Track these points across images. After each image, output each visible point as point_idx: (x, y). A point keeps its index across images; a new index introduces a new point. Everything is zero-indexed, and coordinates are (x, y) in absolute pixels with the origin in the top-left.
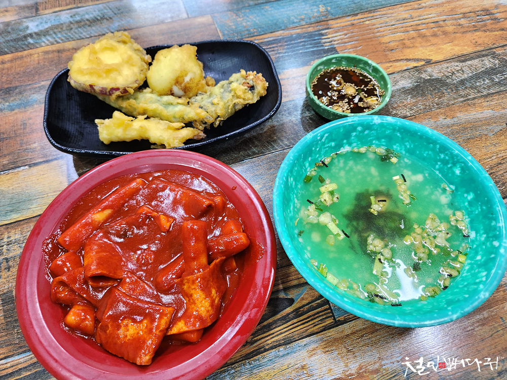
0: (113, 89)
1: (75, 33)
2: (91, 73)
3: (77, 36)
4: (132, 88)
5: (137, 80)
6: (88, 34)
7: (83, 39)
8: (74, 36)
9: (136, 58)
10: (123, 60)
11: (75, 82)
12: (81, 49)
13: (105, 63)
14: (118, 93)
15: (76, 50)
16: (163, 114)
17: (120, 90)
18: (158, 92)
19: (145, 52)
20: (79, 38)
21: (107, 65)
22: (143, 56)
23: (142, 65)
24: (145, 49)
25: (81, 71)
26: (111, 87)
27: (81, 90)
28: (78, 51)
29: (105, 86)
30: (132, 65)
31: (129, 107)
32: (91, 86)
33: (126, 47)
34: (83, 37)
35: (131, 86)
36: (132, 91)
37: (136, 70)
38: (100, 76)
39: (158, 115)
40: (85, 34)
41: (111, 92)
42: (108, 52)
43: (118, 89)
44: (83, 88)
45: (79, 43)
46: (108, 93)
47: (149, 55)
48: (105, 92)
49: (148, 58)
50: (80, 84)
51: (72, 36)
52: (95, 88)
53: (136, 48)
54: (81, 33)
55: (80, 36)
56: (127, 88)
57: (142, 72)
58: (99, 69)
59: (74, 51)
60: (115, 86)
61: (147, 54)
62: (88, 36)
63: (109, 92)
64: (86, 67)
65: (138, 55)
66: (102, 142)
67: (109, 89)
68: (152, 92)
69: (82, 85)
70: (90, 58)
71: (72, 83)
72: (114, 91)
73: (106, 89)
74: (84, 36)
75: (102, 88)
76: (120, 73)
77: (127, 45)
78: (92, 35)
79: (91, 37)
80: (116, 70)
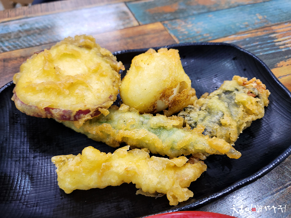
0: (80, 112)
1: (24, 41)
2: (47, 89)
3: (26, 44)
4: (105, 108)
5: (111, 96)
6: (38, 42)
7: (32, 46)
8: (22, 44)
9: (106, 66)
10: (89, 69)
11: (22, 103)
12: (32, 57)
13: (66, 74)
14: (88, 117)
15: (24, 58)
16: (156, 145)
17: (91, 113)
18: (137, 109)
19: (115, 58)
20: (28, 46)
21: (69, 77)
22: (114, 64)
23: (113, 74)
24: (114, 55)
25: (32, 88)
26: (77, 110)
27: (32, 114)
28: (28, 60)
29: (68, 108)
30: (102, 75)
31: (100, 134)
32: (47, 109)
33: (91, 53)
34: (33, 45)
35: (105, 105)
36: (106, 112)
37: (107, 81)
38: (59, 93)
39: (144, 145)
40: (34, 42)
41: (77, 117)
42: (68, 59)
43: (87, 112)
44: (34, 112)
45: (28, 51)
46: (72, 119)
47: (120, 62)
48: (68, 117)
49: (120, 65)
50: (31, 106)
51: (20, 44)
52: (53, 112)
53: (104, 54)
54: (31, 41)
55: (29, 44)
56: (100, 109)
57: (115, 84)
58: (60, 84)
59: (22, 60)
60: (83, 108)
61: (118, 60)
62: (38, 44)
63: (75, 116)
64: (39, 81)
65: (107, 62)
66: (62, 191)
67: (74, 113)
68: (129, 111)
69: (34, 108)
70: (45, 69)
71: (18, 105)
72: (82, 115)
73: (70, 112)
74: (34, 43)
75: (64, 111)
76: (88, 88)
77: (92, 50)
78: (43, 43)
79: (41, 44)
80: (82, 83)
